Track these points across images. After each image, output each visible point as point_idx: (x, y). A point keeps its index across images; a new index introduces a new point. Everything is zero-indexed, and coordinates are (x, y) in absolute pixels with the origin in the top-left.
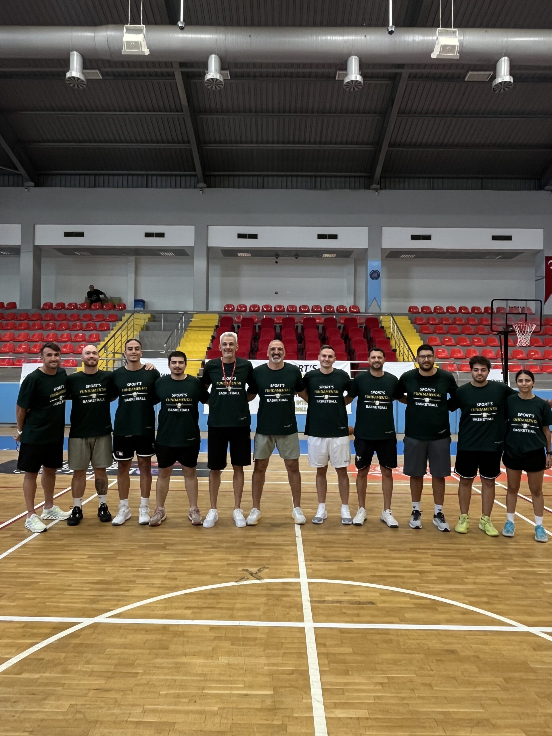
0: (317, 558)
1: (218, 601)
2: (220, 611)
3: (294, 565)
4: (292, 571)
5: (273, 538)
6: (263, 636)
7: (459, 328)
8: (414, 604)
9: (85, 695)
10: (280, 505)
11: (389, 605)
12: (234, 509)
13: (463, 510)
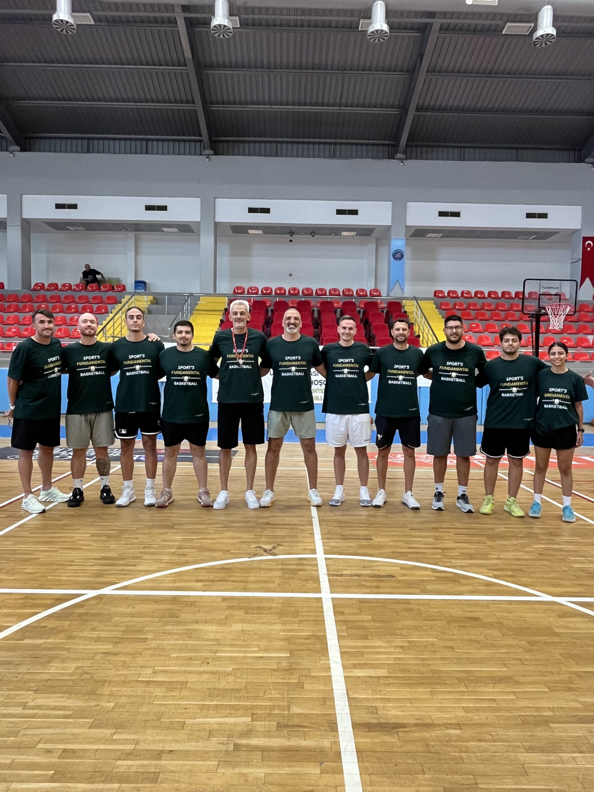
0: (335, 536)
1: (231, 574)
2: (233, 583)
3: (310, 543)
4: (307, 547)
5: (287, 519)
6: (278, 606)
7: (488, 314)
8: (436, 577)
9: (93, 658)
10: (294, 489)
11: (409, 578)
12: (246, 491)
13: (489, 492)
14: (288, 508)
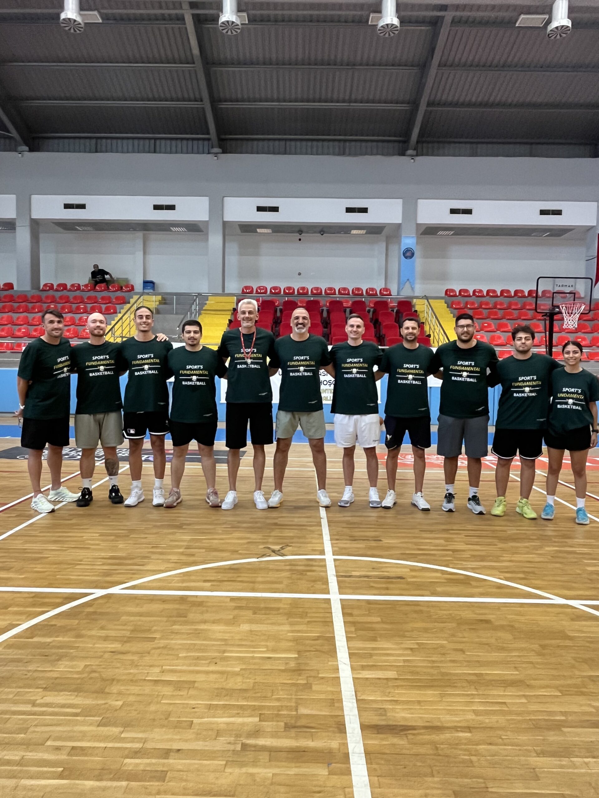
0: (343, 537)
1: (239, 575)
2: (241, 584)
3: (319, 543)
4: (316, 548)
5: (296, 520)
6: (286, 606)
7: (501, 313)
8: (446, 579)
9: (101, 657)
10: (303, 490)
11: (420, 580)
12: (255, 491)
13: (500, 494)
14: (297, 508)
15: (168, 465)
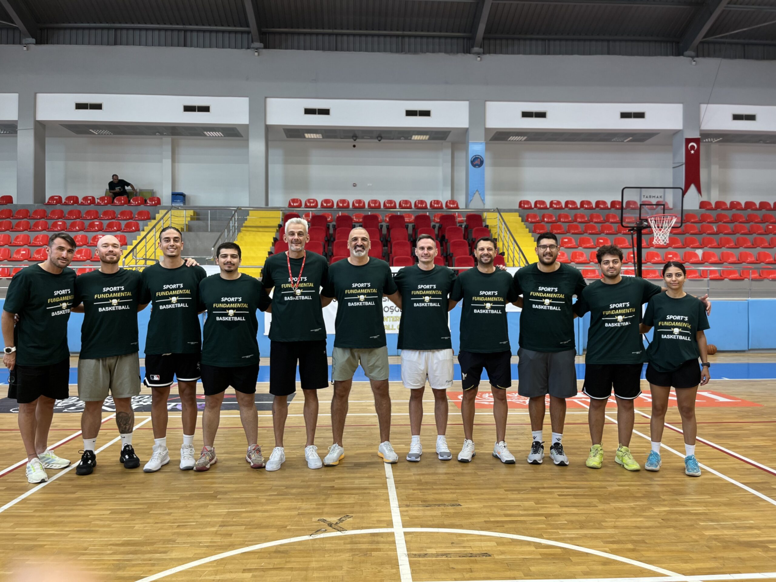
0: (415, 503)
1: (288, 560)
3: (386, 512)
4: (382, 519)
5: (357, 481)
7: (582, 227)
8: (541, 554)
10: (364, 441)
11: (509, 557)
12: (306, 446)
13: (595, 440)
14: (358, 466)
15: (200, 415)
